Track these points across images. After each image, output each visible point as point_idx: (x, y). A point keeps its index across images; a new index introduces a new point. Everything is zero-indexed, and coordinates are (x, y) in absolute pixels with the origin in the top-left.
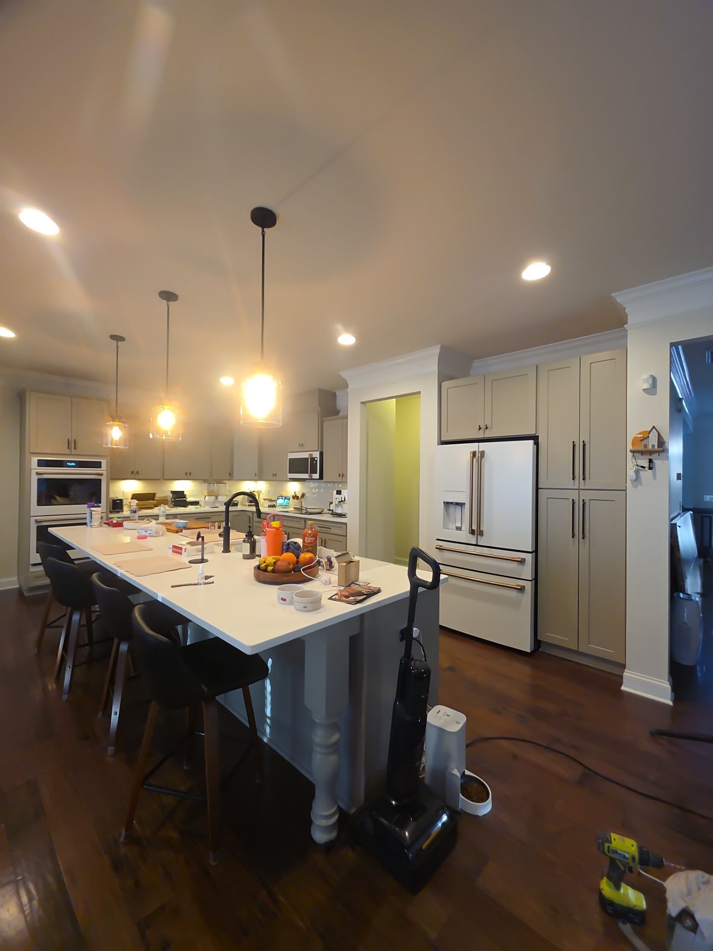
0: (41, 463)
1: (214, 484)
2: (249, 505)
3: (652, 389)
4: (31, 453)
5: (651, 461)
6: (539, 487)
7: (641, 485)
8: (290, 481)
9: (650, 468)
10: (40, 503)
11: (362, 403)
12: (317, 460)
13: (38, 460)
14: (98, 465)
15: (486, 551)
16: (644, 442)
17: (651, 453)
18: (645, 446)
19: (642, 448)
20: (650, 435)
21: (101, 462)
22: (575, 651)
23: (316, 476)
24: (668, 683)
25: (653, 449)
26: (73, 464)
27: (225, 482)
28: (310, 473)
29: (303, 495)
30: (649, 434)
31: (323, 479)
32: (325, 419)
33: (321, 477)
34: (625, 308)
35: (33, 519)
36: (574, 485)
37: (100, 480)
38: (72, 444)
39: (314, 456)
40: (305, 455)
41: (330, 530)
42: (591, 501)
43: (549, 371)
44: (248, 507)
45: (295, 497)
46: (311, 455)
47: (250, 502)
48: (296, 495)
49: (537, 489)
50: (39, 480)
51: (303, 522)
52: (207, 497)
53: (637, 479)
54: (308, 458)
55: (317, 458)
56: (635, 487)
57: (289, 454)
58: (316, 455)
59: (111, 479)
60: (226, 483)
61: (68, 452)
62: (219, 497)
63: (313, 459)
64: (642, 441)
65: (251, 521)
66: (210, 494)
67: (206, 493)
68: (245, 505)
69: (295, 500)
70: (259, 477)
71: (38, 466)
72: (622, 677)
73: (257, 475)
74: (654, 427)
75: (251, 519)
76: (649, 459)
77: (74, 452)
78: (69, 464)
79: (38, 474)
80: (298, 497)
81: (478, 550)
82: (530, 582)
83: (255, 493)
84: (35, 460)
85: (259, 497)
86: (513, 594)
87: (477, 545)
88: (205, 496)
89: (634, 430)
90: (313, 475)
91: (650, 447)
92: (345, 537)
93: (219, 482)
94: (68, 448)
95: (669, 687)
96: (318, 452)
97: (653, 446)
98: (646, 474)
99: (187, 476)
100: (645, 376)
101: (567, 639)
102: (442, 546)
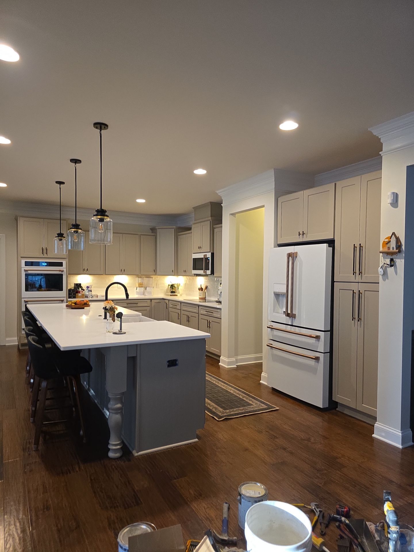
0: (27, 264)
1: (143, 278)
2: (171, 295)
3: (395, 203)
4: (21, 257)
5: (392, 260)
6: (335, 281)
7: (388, 279)
8: (194, 276)
9: (391, 266)
10: (27, 290)
11: (232, 214)
12: (209, 260)
13: (25, 262)
14: (60, 264)
15: (297, 330)
16: (388, 245)
17: (392, 254)
18: (389, 248)
19: (386, 250)
20: (391, 240)
21: (62, 262)
22: (354, 409)
23: (209, 272)
24: (400, 432)
25: (393, 251)
26: (46, 264)
27: (152, 276)
28: (205, 270)
29: (206, 288)
30: (391, 238)
31: (213, 274)
32: (215, 226)
33: (213, 273)
34: (380, 139)
35: (23, 300)
36: (355, 279)
37: (62, 275)
38: (45, 251)
39: (207, 257)
40: (201, 256)
41: (212, 314)
42: (366, 292)
43: (342, 188)
44: (170, 296)
45: (201, 289)
46: (205, 255)
47: (171, 293)
48: (201, 287)
49: (333, 282)
50: (25, 274)
52: (138, 288)
53: (385, 274)
54: (203, 258)
55: (209, 258)
56: (384, 280)
57: (193, 254)
58: (209, 255)
59: (69, 274)
60: (153, 278)
61: (42, 256)
62: (147, 288)
63: (207, 259)
64: (387, 244)
65: (168, 307)
66: (141, 285)
67: (137, 285)
68: (168, 295)
69: (201, 292)
70: (176, 272)
71: (25, 266)
72: (374, 426)
73: (174, 271)
74: (394, 234)
75: (168, 306)
76: (391, 259)
77: (45, 256)
78: (43, 264)
79: (25, 271)
80: (203, 289)
81: (293, 329)
82: (323, 354)
83: (176, 286)
84: (23, 262)
85: (178, 289)
86: (312, 362)
87: (292, 325)
88: (137, 288)
89: (384, 236)
90: (207, 271)
91: (391, 249)
92: (220, 319)
93: (148, 276)
94: (43, 254)
95: (401, 434)
96: (210, 254)
97: (393, 248)
98: (390, 270)
99: (122, 272)
100: (389, 193)
101: (350, 400)
102: (272, 326)
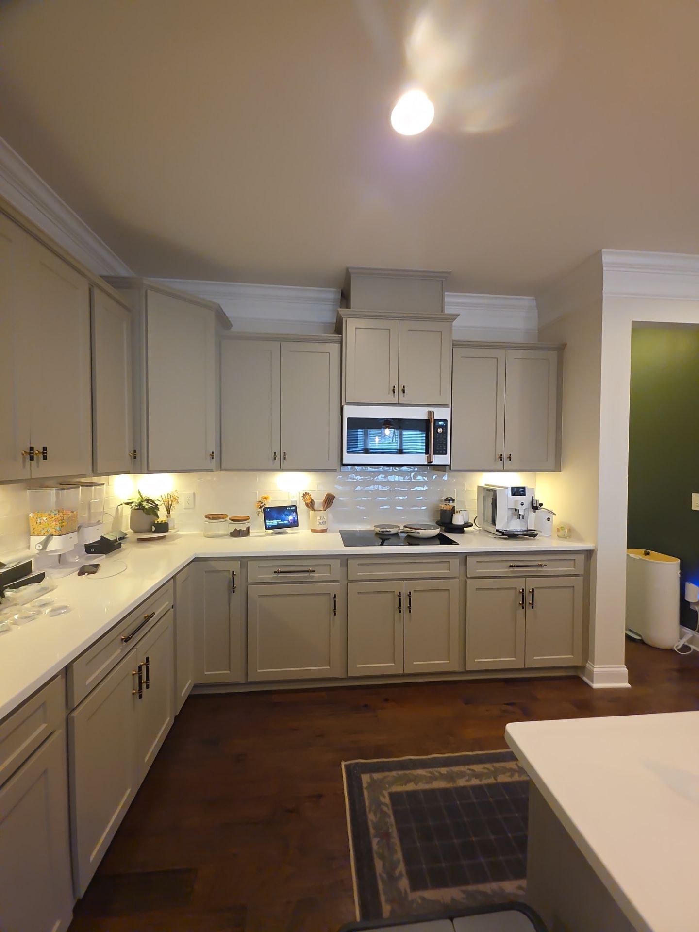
12: (445, 427)
23: (443, 459)
39: (436, 418)
41: (540, 569)
46: (431, 413)
51: (456, 562)
55: (445, 421)
58: (443, 414)
63: (436, 423)
69: (322, 514)
83: (160, 502)
85: (169, 513)
96: (449, 409)
